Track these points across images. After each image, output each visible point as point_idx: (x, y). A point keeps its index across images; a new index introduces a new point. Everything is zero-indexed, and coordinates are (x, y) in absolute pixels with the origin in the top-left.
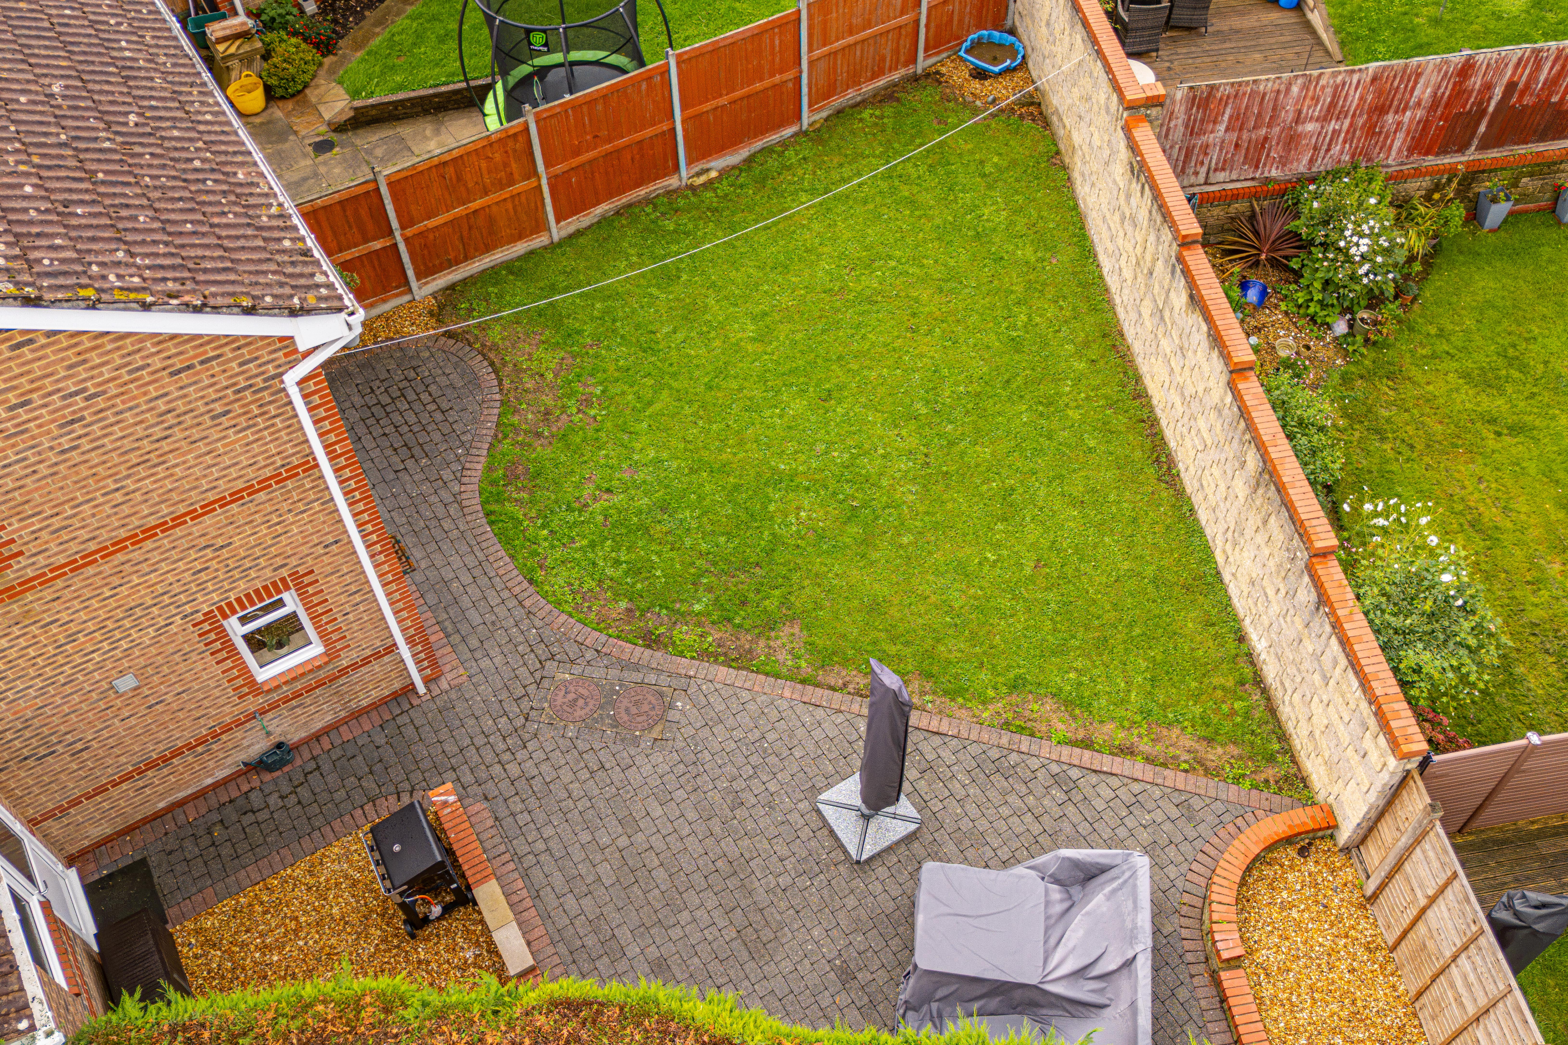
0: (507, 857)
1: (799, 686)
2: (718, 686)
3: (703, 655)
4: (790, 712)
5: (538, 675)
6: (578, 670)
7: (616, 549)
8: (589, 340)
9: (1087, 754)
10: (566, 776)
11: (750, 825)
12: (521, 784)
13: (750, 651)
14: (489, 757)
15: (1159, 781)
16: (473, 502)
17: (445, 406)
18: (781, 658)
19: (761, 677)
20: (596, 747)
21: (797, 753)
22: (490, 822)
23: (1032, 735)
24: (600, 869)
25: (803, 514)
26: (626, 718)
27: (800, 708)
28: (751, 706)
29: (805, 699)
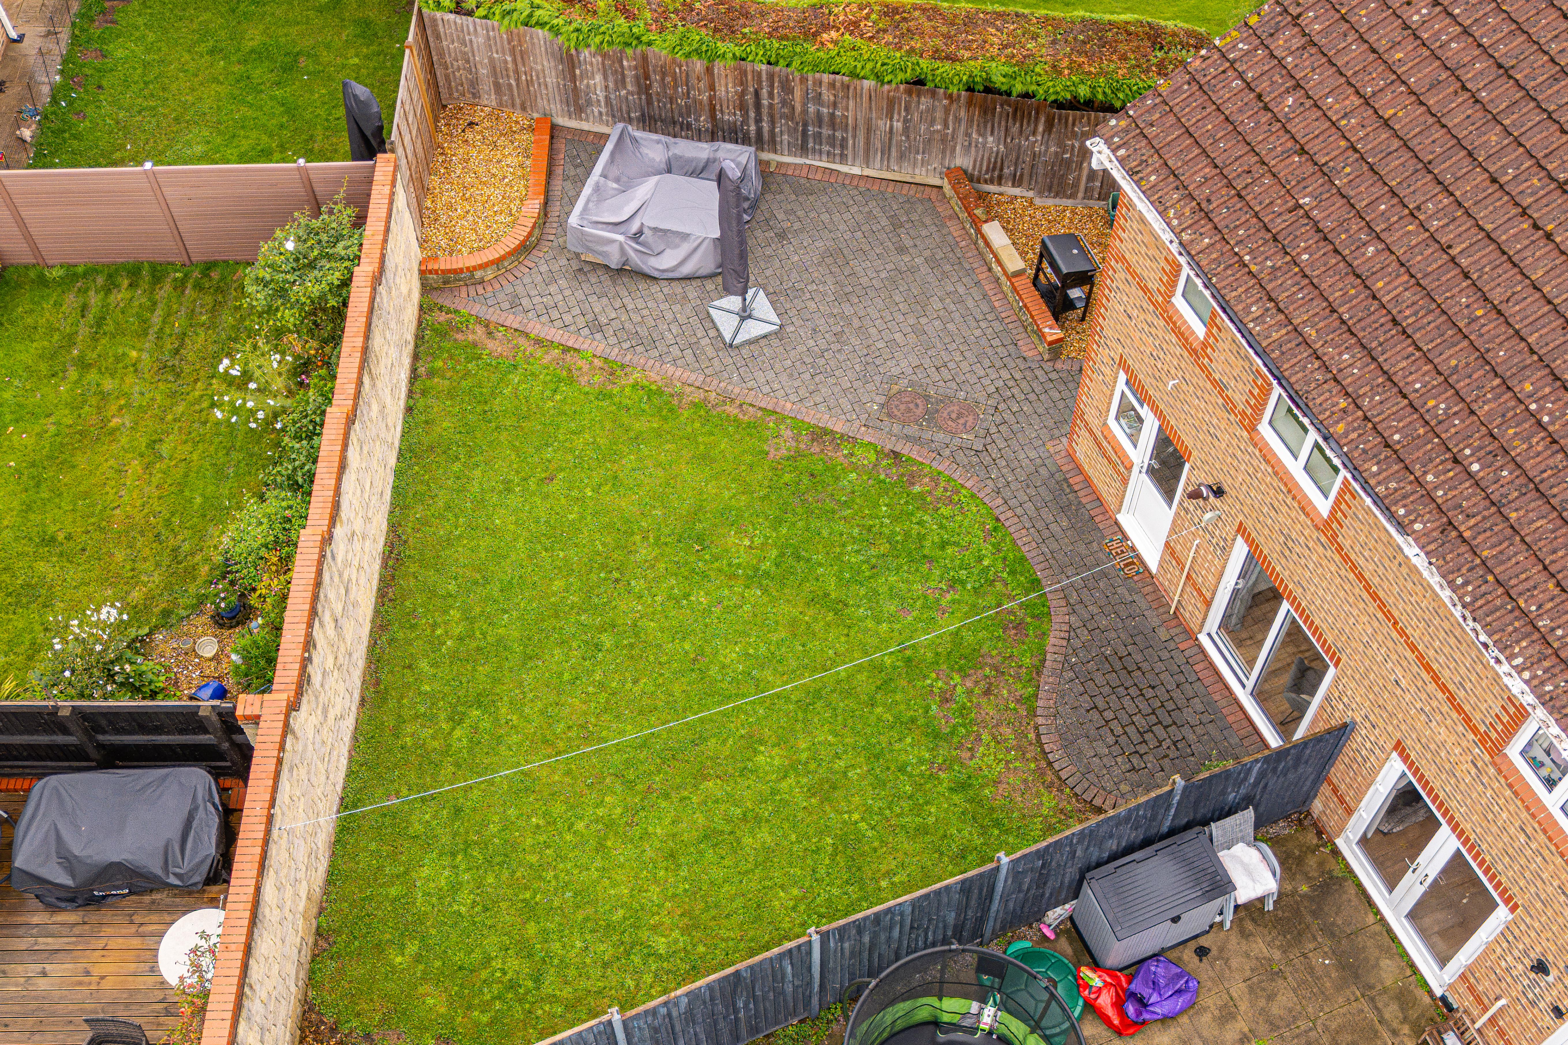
0: (1006, 320)
1: (777, 410)
2: (842, 417)
3: (853, 441)
5: (989, 440)
6: (957, 441)
7: (921, 538)
8: (942, 775)
9: (570, 344)
10: (965, 367)
11: (832, 321)
12: (999, 364)
13: (813, 440)
14: (1024, 384)
15: (526, 321)
16: (1055, 603)
17: (1094, 714)
18: (789, 433)
19: (807, 420)
20: (941, 383)
21: (788, 363)
22: (1020, 343)
23: (606, 359)
24: (940, 306)
26: (918, 401)
27: (780, 394)
28: (819, 400)
29: (775, 400)
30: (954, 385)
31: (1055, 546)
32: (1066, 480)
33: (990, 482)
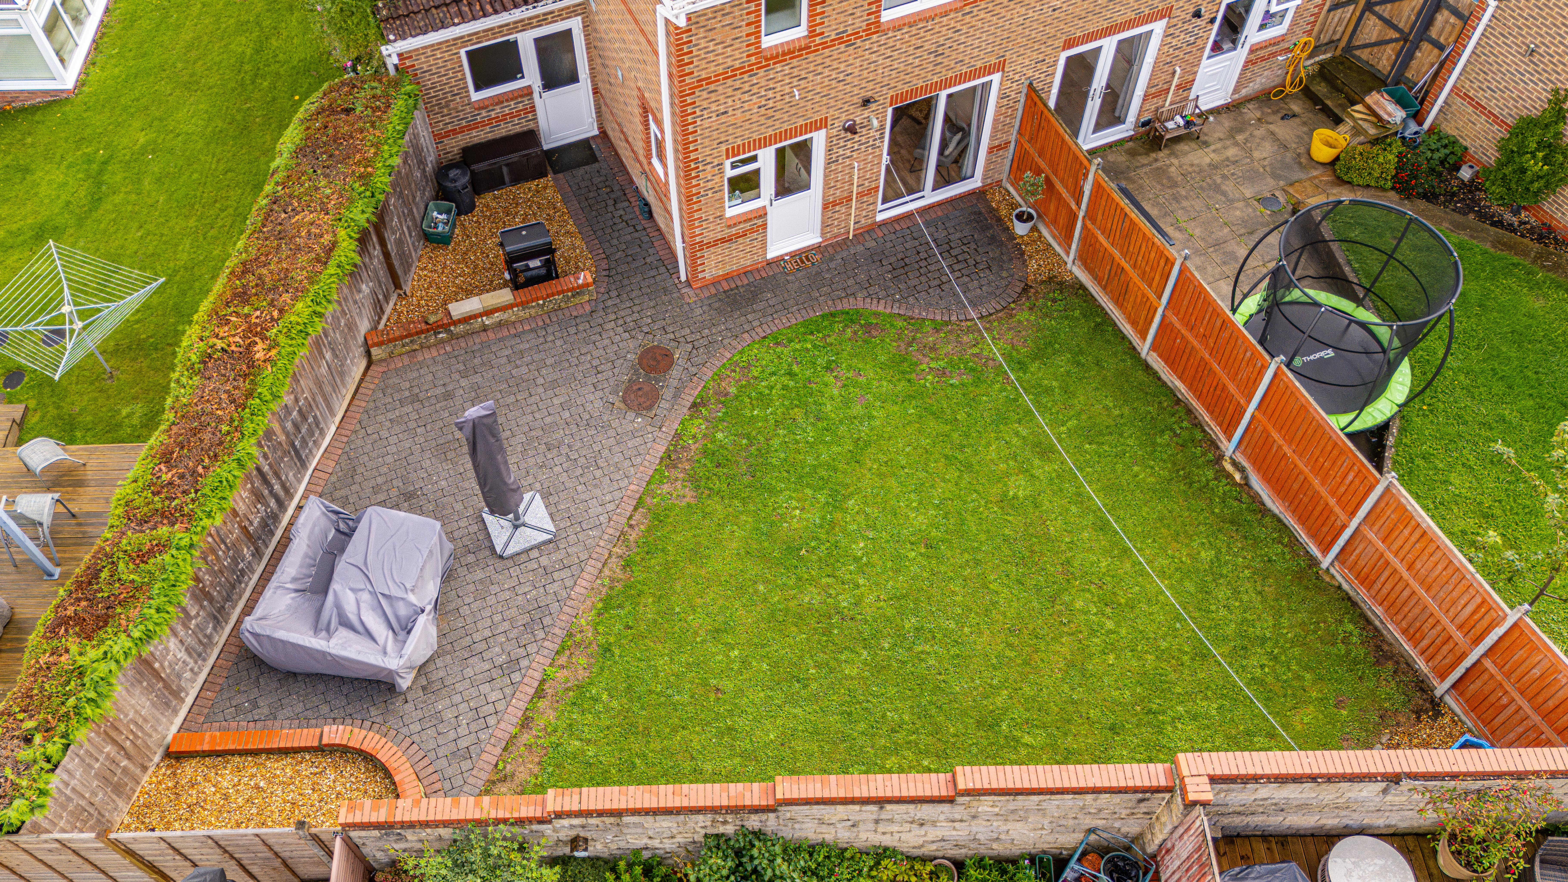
0: (548, 321)
1: (637, 496)
2: (649, 445)
3: (678, 436)
4: (616, 487)
5: (682, 340)
6: (682, 362)
8: (1013, 377)
9: (531, 691)
10: (598, 353)
11: (532, 452)
12: (598, 329)
13: (675, 467)
14: (623, 313)
15: (493, 740)
16: (846, 305)
17: (946, 288)
18: (665, 487)
19: (651, 472)
20: (616, 371)
21: (580, 488)
22: (575, 313)
23: (557, 653)
24: (524, 368)
25: (797, 512)
26: (635, 388)
27: (618, 495)
28: (627, 463)
29: (625, 498)
30: (618, 363)
31: (792, 302)
32: (725, 292)
33: (726, 342)
